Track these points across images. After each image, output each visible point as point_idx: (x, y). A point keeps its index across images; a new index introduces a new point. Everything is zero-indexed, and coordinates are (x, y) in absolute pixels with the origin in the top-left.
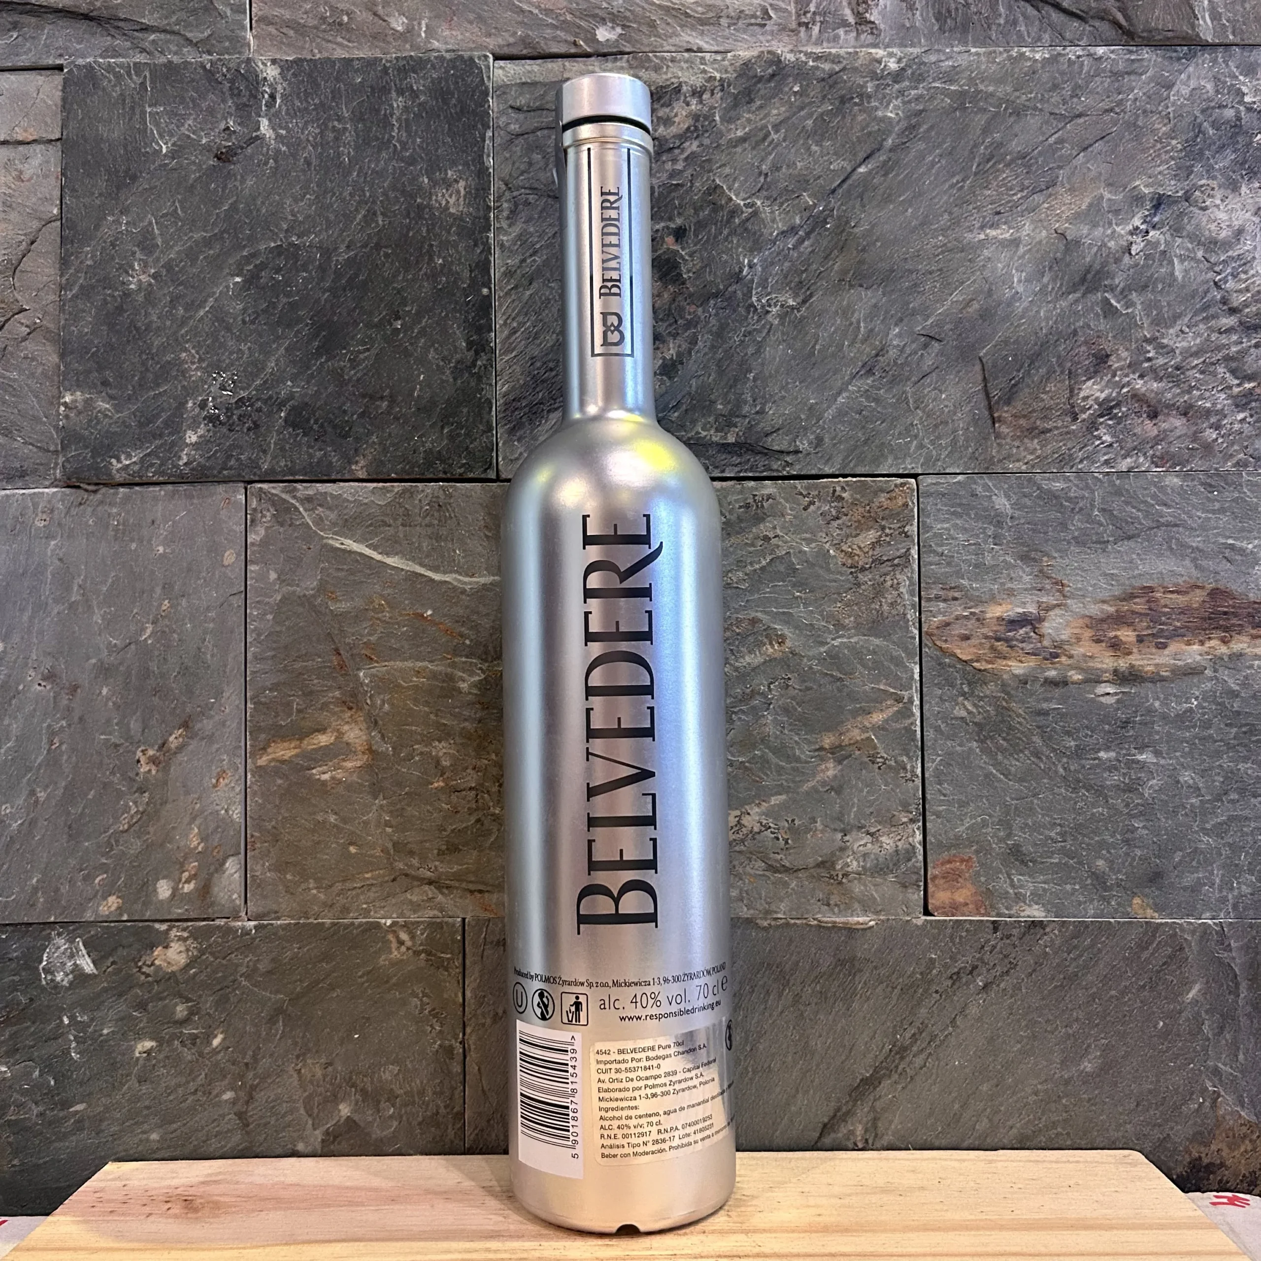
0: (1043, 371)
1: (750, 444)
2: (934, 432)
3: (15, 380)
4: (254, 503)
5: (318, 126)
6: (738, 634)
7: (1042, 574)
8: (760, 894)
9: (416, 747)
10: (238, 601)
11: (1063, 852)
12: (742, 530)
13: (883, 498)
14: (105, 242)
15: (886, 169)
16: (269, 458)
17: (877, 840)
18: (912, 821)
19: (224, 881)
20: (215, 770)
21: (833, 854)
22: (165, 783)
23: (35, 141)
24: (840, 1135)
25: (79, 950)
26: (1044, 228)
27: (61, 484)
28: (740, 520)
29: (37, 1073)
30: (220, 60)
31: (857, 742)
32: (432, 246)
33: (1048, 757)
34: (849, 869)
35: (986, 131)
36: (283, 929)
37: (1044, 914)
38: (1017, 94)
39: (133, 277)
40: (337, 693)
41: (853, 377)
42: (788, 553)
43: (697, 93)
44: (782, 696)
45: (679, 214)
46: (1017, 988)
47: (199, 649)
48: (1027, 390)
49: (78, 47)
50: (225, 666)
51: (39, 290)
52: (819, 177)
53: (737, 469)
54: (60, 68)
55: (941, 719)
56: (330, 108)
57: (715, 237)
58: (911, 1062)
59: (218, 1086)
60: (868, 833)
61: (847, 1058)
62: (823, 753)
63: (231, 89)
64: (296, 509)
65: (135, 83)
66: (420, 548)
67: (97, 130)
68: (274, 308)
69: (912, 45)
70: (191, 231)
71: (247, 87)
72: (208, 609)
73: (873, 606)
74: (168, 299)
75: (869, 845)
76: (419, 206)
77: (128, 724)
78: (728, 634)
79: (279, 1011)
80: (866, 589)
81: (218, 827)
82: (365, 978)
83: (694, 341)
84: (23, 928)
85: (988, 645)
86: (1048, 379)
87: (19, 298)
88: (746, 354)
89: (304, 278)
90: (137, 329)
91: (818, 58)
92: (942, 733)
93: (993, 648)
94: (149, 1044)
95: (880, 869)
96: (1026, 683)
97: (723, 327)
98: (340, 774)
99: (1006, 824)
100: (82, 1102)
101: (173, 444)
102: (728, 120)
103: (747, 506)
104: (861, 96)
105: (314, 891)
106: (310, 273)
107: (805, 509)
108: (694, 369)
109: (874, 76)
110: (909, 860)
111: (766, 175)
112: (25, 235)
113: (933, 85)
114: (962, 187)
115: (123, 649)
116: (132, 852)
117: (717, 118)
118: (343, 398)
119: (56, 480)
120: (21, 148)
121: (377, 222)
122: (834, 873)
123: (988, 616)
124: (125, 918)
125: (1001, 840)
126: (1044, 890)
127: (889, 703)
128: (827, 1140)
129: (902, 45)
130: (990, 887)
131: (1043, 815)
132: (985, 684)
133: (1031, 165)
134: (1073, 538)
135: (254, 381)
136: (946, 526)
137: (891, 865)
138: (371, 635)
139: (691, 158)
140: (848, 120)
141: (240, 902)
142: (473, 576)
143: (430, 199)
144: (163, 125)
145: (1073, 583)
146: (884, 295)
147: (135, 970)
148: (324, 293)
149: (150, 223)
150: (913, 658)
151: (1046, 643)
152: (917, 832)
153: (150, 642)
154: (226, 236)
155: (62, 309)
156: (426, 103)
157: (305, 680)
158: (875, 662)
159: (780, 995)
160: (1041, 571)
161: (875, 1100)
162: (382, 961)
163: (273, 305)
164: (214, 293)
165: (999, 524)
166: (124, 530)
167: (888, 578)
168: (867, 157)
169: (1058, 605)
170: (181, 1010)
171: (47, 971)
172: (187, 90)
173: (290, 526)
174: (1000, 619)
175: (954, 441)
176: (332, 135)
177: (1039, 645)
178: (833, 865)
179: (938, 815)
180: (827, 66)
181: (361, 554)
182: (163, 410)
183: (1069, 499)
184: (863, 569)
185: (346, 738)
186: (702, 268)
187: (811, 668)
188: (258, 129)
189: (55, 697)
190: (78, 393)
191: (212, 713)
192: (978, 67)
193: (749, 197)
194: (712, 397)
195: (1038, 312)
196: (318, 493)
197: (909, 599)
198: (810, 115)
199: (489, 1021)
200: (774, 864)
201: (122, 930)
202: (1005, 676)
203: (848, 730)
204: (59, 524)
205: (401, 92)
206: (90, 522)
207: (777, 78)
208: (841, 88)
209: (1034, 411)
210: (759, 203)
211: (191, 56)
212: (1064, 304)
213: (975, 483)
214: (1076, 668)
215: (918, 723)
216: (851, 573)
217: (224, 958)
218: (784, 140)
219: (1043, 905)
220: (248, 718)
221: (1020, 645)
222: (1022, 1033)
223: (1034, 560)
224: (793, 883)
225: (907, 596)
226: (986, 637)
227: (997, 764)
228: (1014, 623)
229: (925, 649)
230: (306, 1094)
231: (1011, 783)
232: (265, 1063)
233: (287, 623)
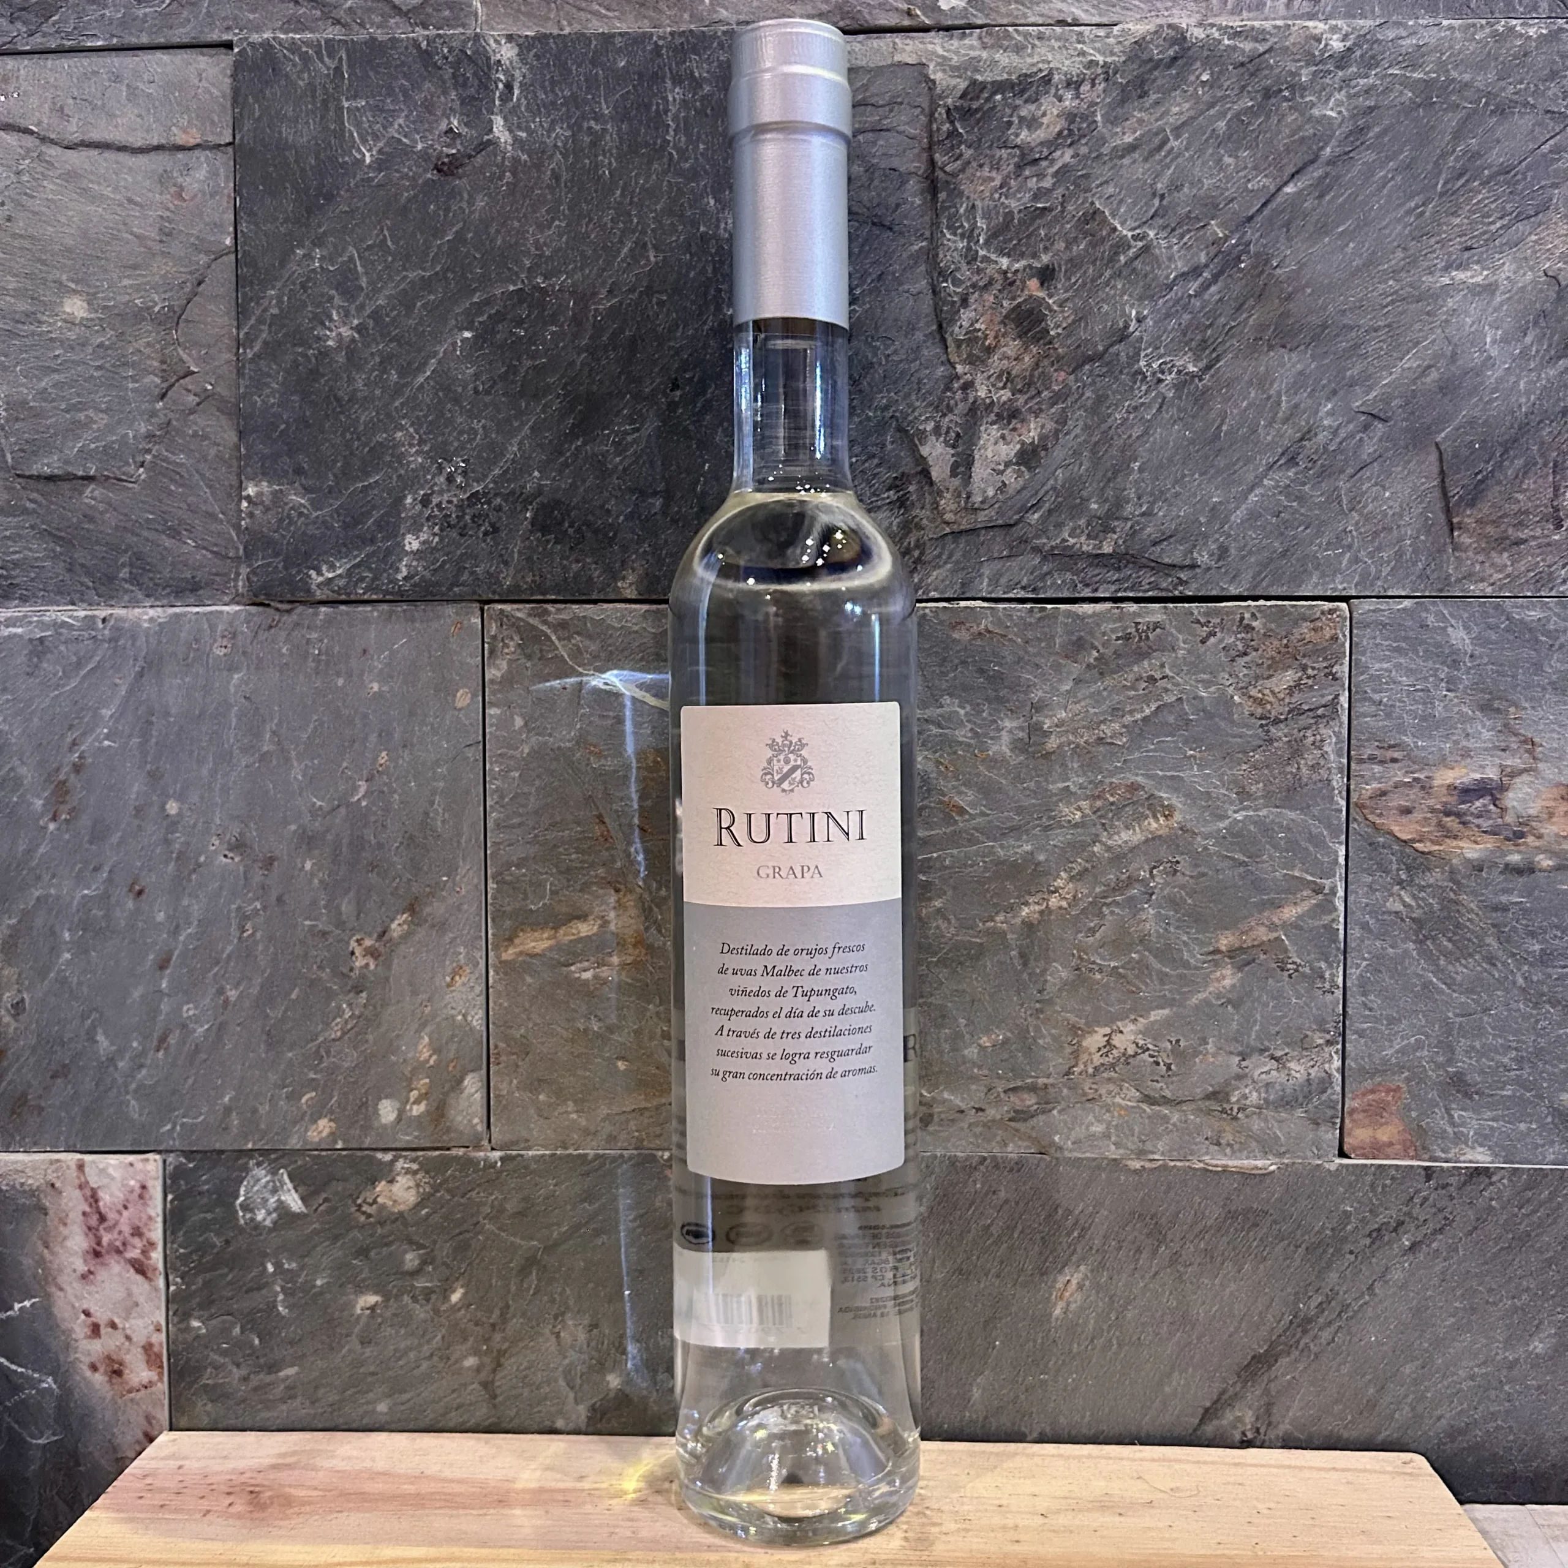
0: (1519, 462)
1: (1133, 556)
2: (1372, 541)
3: (182, 465)
4: (493, 629)
5: (569, 127)
6: (1112, 804)
7: (1508, 729)
8: (1132, 1130)
10: (474, 754)
11: (1519, 1082)
12: (1119, 669)
13: (1305, 628)
14: (294, 284)
15: (1321, 188)
16: (512, 571)
17: (1284, 1067)
18: (1329, 1043)
19: (463, 1104)
20: (449, 966)
21: (1227, 1083)
22: (387, 979)
23: (197, 146)
24: (1224, 1422)
25: (282, 1184)
26: (1531, 269)
27: (245, 600)
28: (1117, 654)
29: (237, 1330)
30: (439, 36)
31: (1263, 943)
32: (721, 290)
33: (1504, 963)
34: (1248, 1102)
35: (1457, 136)
36: (536, 1161)
37: (1489, 1159)
38: (1503, 83)
39: (331, 330)
40: (601, 871)
41: (1270, 467)
42: (1180, 699)
43: (1074, 84)
44: (1167, 884)
45: (1046, 249)
46: (1453, 1249)
47: (427, 814)
48: (1498, 488)
49: (251, 17)
50: (460, 835)
51: (209, 346)
52: (1232, 200)
53: (1113, 588)
54: (228, 46)
55: (1370, 913)
56: (586, 102)
57: (1093, 280)
58: (1315, 1337)
59: (459, 1349)
60: (1273, 1058)
61: (1237, 1329)
62: (1217, 957)
63: (454, 76)
64: (548, 638)
65: (328, 69)
67: (280, 132)
68: (515, 374)
69: (1363, 16)
70: (405, 269)
71: (475, 74)
72: (437, 763)
73: (1288, 769)
74: (378, 359)
75: (1274, 1073)
76: (704, 237)
77: (338, 907)
78: (1099, 803)
79: (531, 1262)
80: (1280, 746)
81: (453, 1036)
82: (638, 1223)
83: (1062, 420)
84: (215, 1156)
85: (1434, 821)
86: (1525, 473)
87: (185, 357)
88: (1130, 436)
89: (553, 333)
90: (338, 400)
91: (1236, 34)
92: (1370, 931)
93: (1440, 824)
94: (372, 1299)
95: (1287, 1102)
96: (1481, 870)
97: (1100, 400)
98: (605, 972)
99: (1447, 1047)
100: (292, 1366)
101: (388, 552)
102: (1113, 120)
103: (1127, 637)
104: (1292, 87)
105: (574, 1116)
106: (562, 326)
107: (1203, 642)
108: (1062, 455)
109: (1310, 59)
110: (1324, 1091)
111: (1162, 197)
112: (191, 273)
113: (1390, 71)
114: (1422, 213)
115: (329, 813)
116: (346, 1065)
117: (1099, 118)
118: (606, 494)
119: (237, 595)
120: (180, 155)
121: (648, 260)
122: (1227, 1106)
123: (1436, 783)
124: (339, 1146)
125: (1439, 1066)
126: (1492, 1128)
127: (1305, 893)
128: (1209, 1429)
129: (1350, 15)
130: (1423, 1124)
131: (1494, 1036)
132: (1429, 870)
133: (1518, 182)
134: (1551, 683)
135: (491, 470)
136: (1385, 666)
137: (1300, 1099)
138: (643, 800)
139: (1063, 172)
140: (1274, 119)
141: (479, 1128)
143: (718, 227)
144: (366, 125)
145: (1547, 741)
146: (1313, 357)
147: (353, 1209)
148: (579, 354)
149: (351, 259)
150: (1338, 837)
151: (1509, 819)
152: (1335, 1057)
153: (364, 804)
154: (450, 275)
155: (240, 373)
156: (712, 95)
157: (561, 854)
158: (1288, 841)
159: (1155, 1252)
161: (1270, 1381)
163: (512, 370)
164: (436, 353)
165: (1455, 664)
166: (328, 662)
167: (1309, 733)
168: (1297, 172)
169: (1526, 770)
170: (411, 1259)
171: (245, 1207)
172: (396, 78)
173: (540, 659)
174: (1451, 787)
175: (1399, 554)
176: (587, 139)
177: (1500, 821)
178: (1227, 1094)
179: (1361, 1034)
180: (1247, 46)
182: (374, 507)
183: (1548, 633)
184: (1277, 722)
185: (612, 929)
186: (1074, 322)
187: (1205, 848)
188: (491, 131)
189: (245, 872)
190: (265, 484)
191: (444, 894)
192: (1451, 47)
193: (1139, 227)
194: (1084, 493)
195: (1516, 382)
196: (575, 617)
197: (1335, 760)
198: (1222, 115)
200: (1152, 1094)
201: (335, 1160)
202: (1455, 861)
203: (1251, 929)
204: (244, 653)
205: (677, 80)
206: (284, 650)
207: (1180, 62)
208: (1266, 77)
209: (1505, 515)
210: (1152, 234)
211: (402, 31)
212: (1552, 372)
213: (1427, 610)
214: (1545, 852)
215: (1342, 919)
216: (1262, 726)
217: (463, 1196)
218: (1187, 149)
219: (1490, 1148)
220: (490, 901)
221: (1476, 821)
222: (1457, 1304)
223: (1498, 711)
224: (1175, 1118)
225: (1332, 757)
226: (1433, 810)
227: (1438, 971)
228: (1468, 792)
229: (1353, 825)
230: (567, 1361)
231: (1455, 995)
232: (515, 1323)
233: (537, 783)
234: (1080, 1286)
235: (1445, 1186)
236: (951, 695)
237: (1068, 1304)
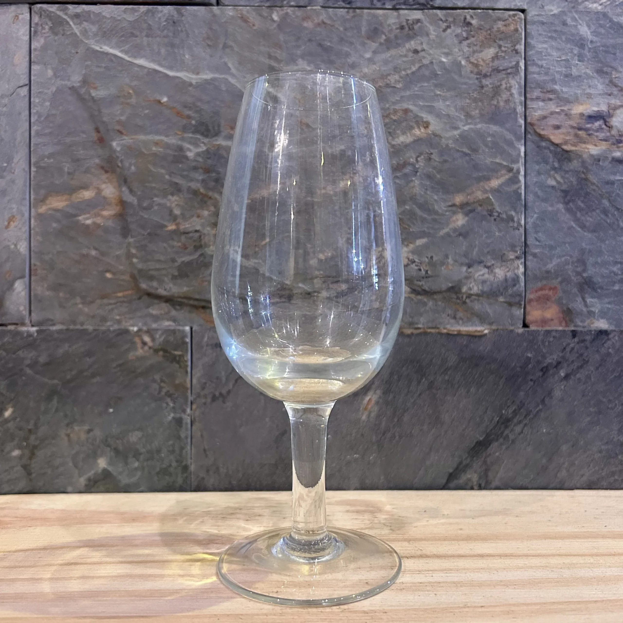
4: (36, 19)
6: (395, 121)
7: (612, 83)
9: (155, 199)
10: (24, 91)
12: (398, 45)
13: (500, 24)
17: (492, 271)
18: (518, 258)
19: (14, 297)
20: (7, 216)
21: (460, 281)
24: (462, 480)
28: (396, 37)
31: (479, 201)
34: (472, 292)
36: (57, 333)
37: (607, 325)
40: (97, 161)
42: (432, 63)
44: (426, 166)
46: (588, 377)
50: (15, 140)
53: (393, 4)
55: (538, 187)
58: (512, 430)
59: (9, 446)
60: (485, 267)
61: (467, 426)
62: (454, 209)
64: (68, 23)
66: (159, 53)
72: (2, 97)
73: (492, 102)
75: (486, 275)
78: (387, 120)
79: (54, 392)
80: (488, 89)
81: (9, 257)
82: (119, 368)
85: (573, 134)
92: (538, 197)
93: (576, 135)
95: (493, 293)
96: (599, 161)
98: (99, 220)
99: (582, 262)
103: (402, 28)
105: (80, 306)
107: (444, 30)
110: (514, 285)
122: (460, 296)
123: (573, 112)
125: (579, 274)
126: (608, 308)
127: (502, 172)
128: (451, 485)
130: (570, 307)
131: (608, 255)
132: (570, 161)
136: (545, 46)
137: (501, 290)
138: (121, 115)
141: (25, 313)
142: (198, 74)
150: (520, 141)
151: (614, 132)
152: (521, 266)
157: (74, 150)
158: (493, 143)
159: (419, 382)
160: (611, 82)
161: (486, 457)
162: (131, 356)
165: (582, 46)
167: (503, 82)
169: (622, 106)
173: (63, 35)
174: (582, 115)
177: (608, 134)
178: (460, 289)
179: (535, 255)
181: (115, 56)
184: (485, 76)
185: (103, 193)
187: (447, 145)
191: (5, 174)
196: (84, 11)
197: (518, 98)
199: (209, 400)
200: (417, 288)
202: (585, 156)
203: (473, 192)
213: (566, 15)
215: (523, 187)
216: (477, 79)
217: (14, 353)
219: (607, 320)
220: (32, 179)
221: (596, 134)
222: (592, 409)
223: (607, 73)
224: (431, 303)
225: (516, 96)
226: (572, 127)
227: (577, 220)
228: (592, 118)
229: (529, 136)
230: (74, 452)
231: (586, 234)
232: (43, 430)
233: (61, 108)
234: (377, 403)
235: (583, 341)
236: (303, 58)
237: (370, 413)
